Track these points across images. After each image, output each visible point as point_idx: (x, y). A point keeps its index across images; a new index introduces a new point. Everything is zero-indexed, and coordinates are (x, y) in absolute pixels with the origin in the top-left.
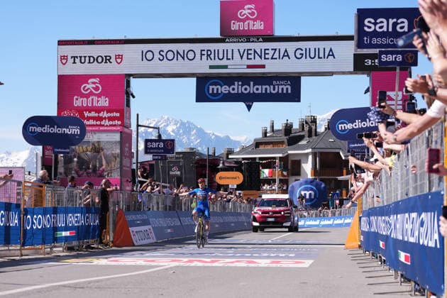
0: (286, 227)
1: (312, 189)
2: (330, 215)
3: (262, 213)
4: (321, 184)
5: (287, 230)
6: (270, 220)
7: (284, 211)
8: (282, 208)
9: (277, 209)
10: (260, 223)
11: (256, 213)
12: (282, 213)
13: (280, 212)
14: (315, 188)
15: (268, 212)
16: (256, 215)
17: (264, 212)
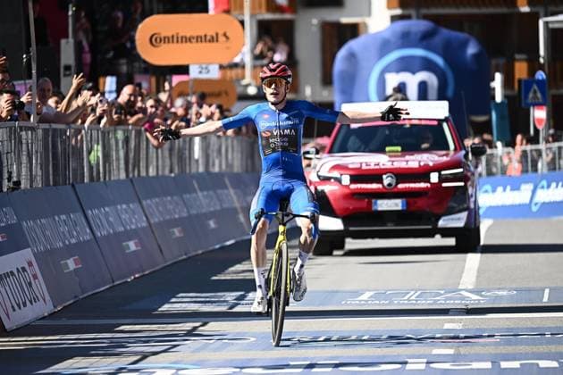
0: (446, 232)
1: (428, 65)
2: (515, 167)
3: (354, 179)
4: (464, 45)
5: (451, 241)
6: (384, 205)
7: (438, 168)
8: (429, 159)
9: (414, 161)
10: (346, 220)
11: (326, 179)
12: (434, 177)
13: (422, 174)
14: (439, 60)
15: (375, 176)
16: (328, 188)
17: (359, 176)
